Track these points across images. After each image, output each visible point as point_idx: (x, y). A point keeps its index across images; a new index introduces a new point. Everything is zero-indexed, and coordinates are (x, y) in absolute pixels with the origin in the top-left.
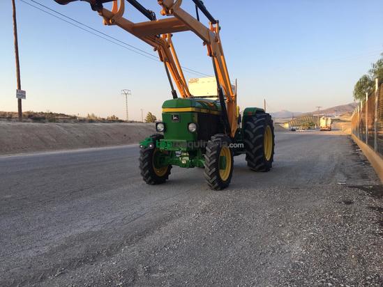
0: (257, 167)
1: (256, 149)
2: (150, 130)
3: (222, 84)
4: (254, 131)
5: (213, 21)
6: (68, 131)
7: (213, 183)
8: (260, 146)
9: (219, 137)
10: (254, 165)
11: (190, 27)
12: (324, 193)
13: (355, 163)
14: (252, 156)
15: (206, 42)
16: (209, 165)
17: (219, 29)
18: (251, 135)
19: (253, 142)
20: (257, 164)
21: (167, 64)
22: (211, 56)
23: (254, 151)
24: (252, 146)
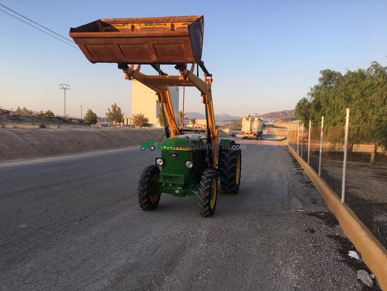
0: (229, 191)
1: (230, 176)
2: (104, 136)
3: (210, 124)
4: (229, 160)
5: (207, 74)
6: (23, 138)
7: (205, 212)
8: (234, 174)
9: (211, 173)
10: (226, 189)
11: (194, 83)
12: (292, 221)
13: (303, 185)
14: (226, 182)
15: (203, 94)
16: (203, 197)
17: (212, 80)
18: (226, 164)
19: (228, 170)
20: (229, 189)
21: (164, 104)
22: (204, 103)
23: (228, 178)
24: (226, 173)
